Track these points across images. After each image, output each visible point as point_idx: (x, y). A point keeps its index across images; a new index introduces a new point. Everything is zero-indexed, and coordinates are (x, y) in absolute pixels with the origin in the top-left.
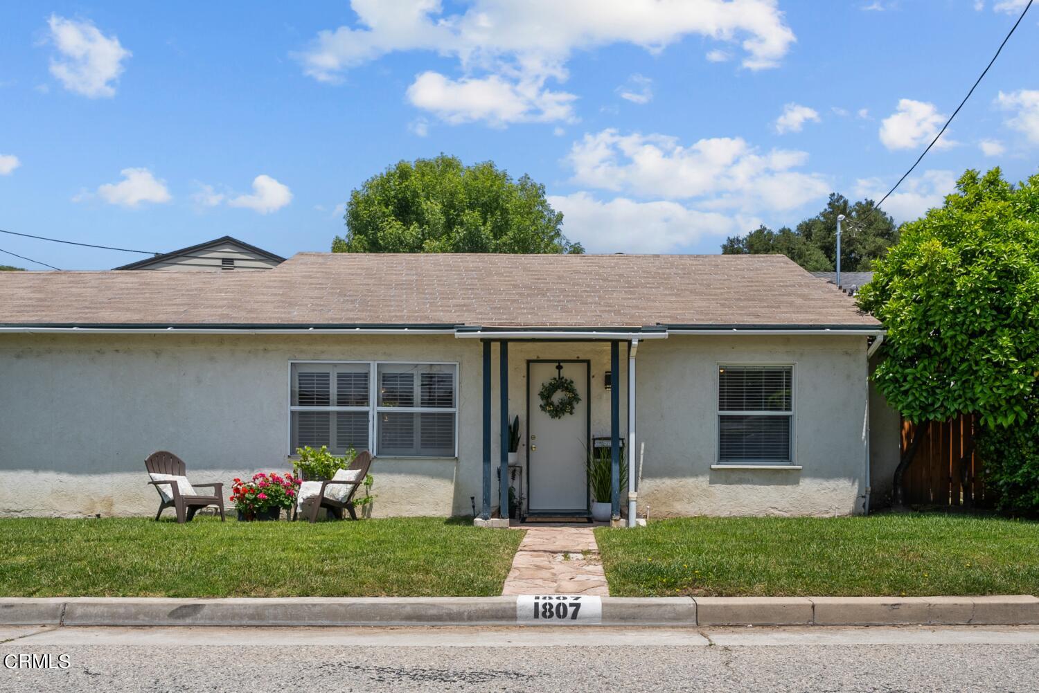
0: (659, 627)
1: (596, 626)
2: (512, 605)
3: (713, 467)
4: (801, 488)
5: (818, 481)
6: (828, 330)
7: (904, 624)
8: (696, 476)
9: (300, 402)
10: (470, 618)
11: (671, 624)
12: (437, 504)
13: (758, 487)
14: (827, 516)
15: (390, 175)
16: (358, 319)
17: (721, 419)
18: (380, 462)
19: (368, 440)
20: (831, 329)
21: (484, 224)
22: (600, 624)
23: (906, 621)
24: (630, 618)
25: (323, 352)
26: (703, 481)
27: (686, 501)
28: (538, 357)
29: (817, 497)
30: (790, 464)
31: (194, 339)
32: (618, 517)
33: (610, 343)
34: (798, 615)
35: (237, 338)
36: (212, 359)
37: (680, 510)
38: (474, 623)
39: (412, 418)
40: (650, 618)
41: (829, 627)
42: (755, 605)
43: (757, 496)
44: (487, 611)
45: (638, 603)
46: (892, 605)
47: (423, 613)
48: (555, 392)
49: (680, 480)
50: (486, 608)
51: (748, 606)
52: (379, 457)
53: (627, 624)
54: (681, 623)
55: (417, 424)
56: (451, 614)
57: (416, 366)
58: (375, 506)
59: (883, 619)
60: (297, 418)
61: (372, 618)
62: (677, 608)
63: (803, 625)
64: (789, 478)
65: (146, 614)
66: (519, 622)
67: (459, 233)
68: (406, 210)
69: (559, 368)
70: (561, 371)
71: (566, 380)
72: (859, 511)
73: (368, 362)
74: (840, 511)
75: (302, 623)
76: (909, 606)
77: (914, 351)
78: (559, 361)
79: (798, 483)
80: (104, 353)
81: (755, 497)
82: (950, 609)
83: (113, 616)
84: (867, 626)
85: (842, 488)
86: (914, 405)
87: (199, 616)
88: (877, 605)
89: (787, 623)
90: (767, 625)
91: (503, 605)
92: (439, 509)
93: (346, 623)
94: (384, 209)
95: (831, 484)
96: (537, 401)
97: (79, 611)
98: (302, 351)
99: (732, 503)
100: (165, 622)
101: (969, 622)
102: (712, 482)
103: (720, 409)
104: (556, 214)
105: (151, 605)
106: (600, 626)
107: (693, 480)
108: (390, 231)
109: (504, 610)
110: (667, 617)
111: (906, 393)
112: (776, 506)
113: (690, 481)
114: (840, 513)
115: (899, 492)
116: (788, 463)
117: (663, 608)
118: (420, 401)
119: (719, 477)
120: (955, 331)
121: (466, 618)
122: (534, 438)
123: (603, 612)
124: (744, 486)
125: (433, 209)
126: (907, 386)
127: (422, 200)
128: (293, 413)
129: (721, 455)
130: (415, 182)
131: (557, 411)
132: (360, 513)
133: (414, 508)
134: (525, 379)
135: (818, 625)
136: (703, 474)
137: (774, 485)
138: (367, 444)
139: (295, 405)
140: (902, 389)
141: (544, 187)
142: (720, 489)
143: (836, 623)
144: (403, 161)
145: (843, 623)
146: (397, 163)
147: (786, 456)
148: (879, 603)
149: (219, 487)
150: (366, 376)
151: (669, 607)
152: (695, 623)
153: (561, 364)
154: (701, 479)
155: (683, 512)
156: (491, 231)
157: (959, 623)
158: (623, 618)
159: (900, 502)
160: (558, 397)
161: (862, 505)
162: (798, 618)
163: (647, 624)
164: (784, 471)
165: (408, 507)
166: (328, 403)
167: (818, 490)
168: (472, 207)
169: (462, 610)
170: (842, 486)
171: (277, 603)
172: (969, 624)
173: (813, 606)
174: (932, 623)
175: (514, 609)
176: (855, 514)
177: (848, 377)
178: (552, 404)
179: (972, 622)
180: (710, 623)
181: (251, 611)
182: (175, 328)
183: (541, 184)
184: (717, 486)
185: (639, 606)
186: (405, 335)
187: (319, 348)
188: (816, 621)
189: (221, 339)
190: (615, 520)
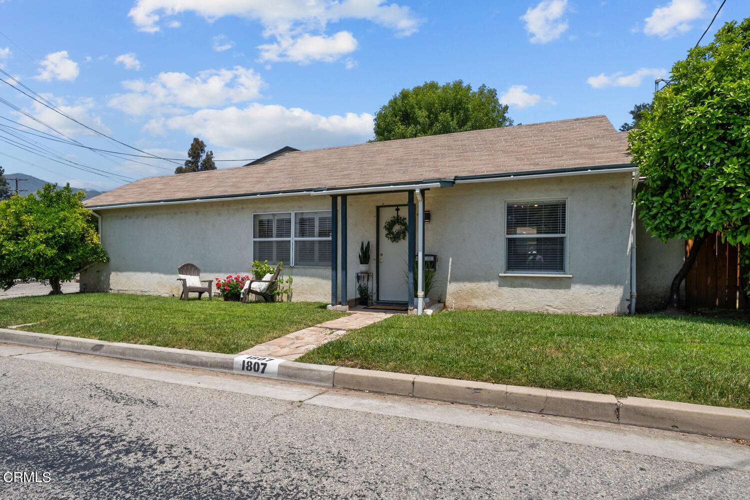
0: (308, 385)
1: (274, 379)
2: (232, 361)
3: (500, 275)
4: (572, 291)
5: (588, 286)
6: (589, 170)
7: (483, 405)
8: (489, 281)
9: (260, 236)
10: (211, 366)
11: (316, 383)
12: (326, 295)
13: (536, 290)
14: (595, 314)
15: (395, 99)
16: (283, 188)
17: (508, 241)
18: (296, 270)
19: (290, 257)
20: (591, 170)
21: (452, 120)
22: (276, 378)
23: (486, 403)
24: (293, 376)
25: (268, 208)
26: (494, 285)
27: (481, 298)
28: (383, 204)
29: (586, 298)
30: (564, 274)
31: (211, 204)
32: (412, 308)
33: (407, 193)
34: (402, 388)
35: (229, 202)
36: (219, 214)
37: (476, 304)
38: (212, 369)
39: (314, 244)
40: (305, 378)
41: (423, 400)
42: (372, 377)
43: (535, 297)
44: (219, 363)
45: (299, 367)
46: (475, 389)
47: (190, 360)
48: (394, 225)
49: (476, 284)
50: (219, 361)
51: (367, 377)
52: (295, 267)
53: (291, 380)
54: (323, 384)
55: (317, 247)
56: (202, 362)
57: (316, 213)
58: (294, 295)
59: (467, 399)
60: (257, 245)
61: (167, 360)
62: (322, 373)
63: (405, 395)
64: (564, 284)
65: (84, 348)
66: (234, 372)
67: (438, 126)
68: (407, 117)
69: (398, 210)
70: (399, 212)
71: (401, 218)
72: (624, 311)
73: (290, 212)
74: (606, 310)
75: (139, 359)
76: (489, 392)
77: (659, 183)
78: (398, 206)
79: (570, 288)
80: (176, 214)
81: (534, 297)
82: (524, 398)
83: (73, 347)
84: (453, 403)
85: (609, 293)
86: (661, 227)
87: (102, 350)
88: (463, 387)
89: (394, 393)
90: (379, 393)
91: (227, 360)
92: (327, 298)
93: (156, 362)
94: (394, 119)
95: (599, 289)
96: (384, 232)
97: (62, 343)
98: (259, 208)
99: (516, 301)
100: (90, 353)
101: (540, 411)
102: (500, 286)
103: (507, 234)
104: (503, 107)
105: (86, 343)
106: (276, 380)
107: (487, 283)
108: (398, 131)
109: (227, 363)
110: (315, 378)
111: (654, 217)
112: (551, 304)
113: (484, 285)
114: (606, 312)
115: (675, 297)
116: (563, 272)
117: (313, 373)
118: (318, 234)
119: (505, 282)
120: (687, 164)
121: (209, 365)
122: (382, 255)
123: (278, 371)
124: (525, 289)
125: (422, 115)
126: (654, 211)
127: (416, 110)
128: (255, 242)
129: (508, 266)
130: (412, 100)
131: (394, 238)
132: (286, 298)
133: (313, 297)
134: (375, 218)
135: (416, 397)
136: (493, 280)
137: (549, 289)
138: (290, 259)
139: (256, 238)
140: (651, 213)
141: (496, 91)
142: (506, 291)
143: (430, 397)
144: (404, 89)
145: (435, 398)
146: (400, 91)
147: (561, 267)
148: (464, 386)
149: (210, 282)
150: (289, 221)
151: (317, 372)
152: (331, 385)
153: (399, 207)
154: (492, 283)
155: (479, 306)
156: (457, 124)
157: (532, 411)
158: (289, 376)
159: (675, 305)
160: (397, 228)
161: (626, 307)
162: (402, 390)
163: (303, 382)
164: (557, 279)
165: (311, 296)
166: (272, 236)
167: (587, 294)
168: (444, 110)
169: (207, 361)
170: (608, 291)
171: (131, 347)
172: (541, 412)
173: (413, 383)
174: (508, 408)
175: (232, 363)
176: (620, 314)
177: (614, 205)
178: (393, 233)
179: (544, 412)
180: (342, 386)
181: (120, 351)
182: (201, 199)
183: (494, 89)
184: (505, 288)
185: (299, 369)
186: (305, 195)
187: (267, 205)
188: (415, 395)
189: (223, 203)
190: (410, 310)
